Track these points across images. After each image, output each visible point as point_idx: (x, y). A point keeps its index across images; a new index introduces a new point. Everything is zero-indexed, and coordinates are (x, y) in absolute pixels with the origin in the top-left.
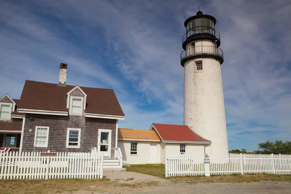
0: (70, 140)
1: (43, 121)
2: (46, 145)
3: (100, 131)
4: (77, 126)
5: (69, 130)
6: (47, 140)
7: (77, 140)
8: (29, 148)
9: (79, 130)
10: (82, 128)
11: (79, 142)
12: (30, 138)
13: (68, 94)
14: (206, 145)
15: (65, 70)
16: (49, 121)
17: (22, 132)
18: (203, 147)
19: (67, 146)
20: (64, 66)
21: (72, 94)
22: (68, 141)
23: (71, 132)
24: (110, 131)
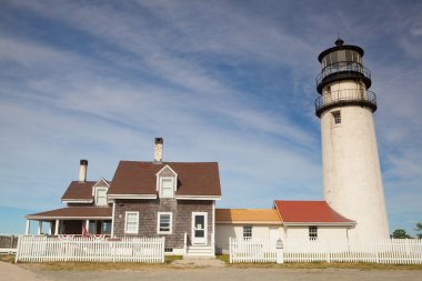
0: (161, 225)
1: (133, 206)
2: (136, 231)
3: (194, 214)
4: (168, 210)
5: (159, 214)
6: (137, 226)
7: (168, 225)
8: (120, 234)
9: (171, 214)
10: (174, 212)
11: (170, 227)
12: (121, 224)
13: (157, 175)
14: (348, 227)
15: (160, 145)
16: (138, 205)
17: (113, 218)
18: (345, 230)
19: (159, 232)
20: (159, 141)
21: (161, 175)
22: (159, 227)
23: (162, 217)
24: (205, 214)
